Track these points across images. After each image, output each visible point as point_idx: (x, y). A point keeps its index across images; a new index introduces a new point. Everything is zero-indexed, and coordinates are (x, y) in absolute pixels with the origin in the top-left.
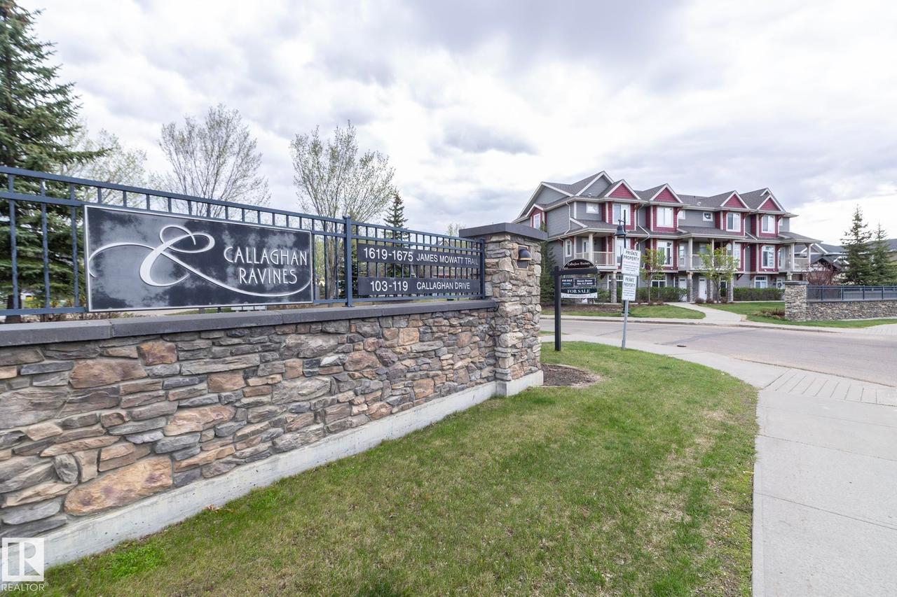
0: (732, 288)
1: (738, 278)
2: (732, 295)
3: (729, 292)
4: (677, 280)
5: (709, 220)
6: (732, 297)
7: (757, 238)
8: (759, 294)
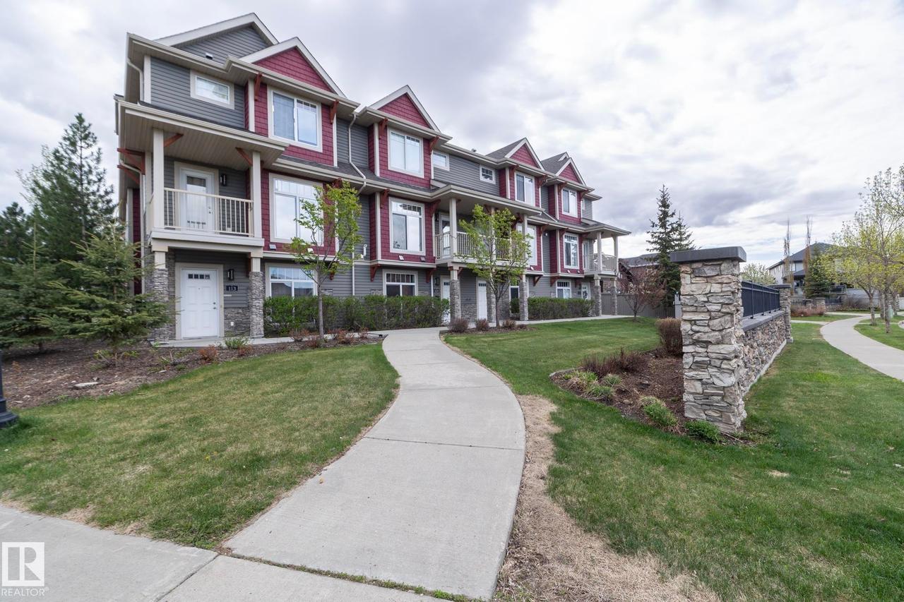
0: (526, 299)
1: (535, 283)
2: (526, 310)
3: (521, 306)
4: (437, 284)
5: (488, 180)
6: (527, 315)
7: (556, 219)
8: (562, 308)
